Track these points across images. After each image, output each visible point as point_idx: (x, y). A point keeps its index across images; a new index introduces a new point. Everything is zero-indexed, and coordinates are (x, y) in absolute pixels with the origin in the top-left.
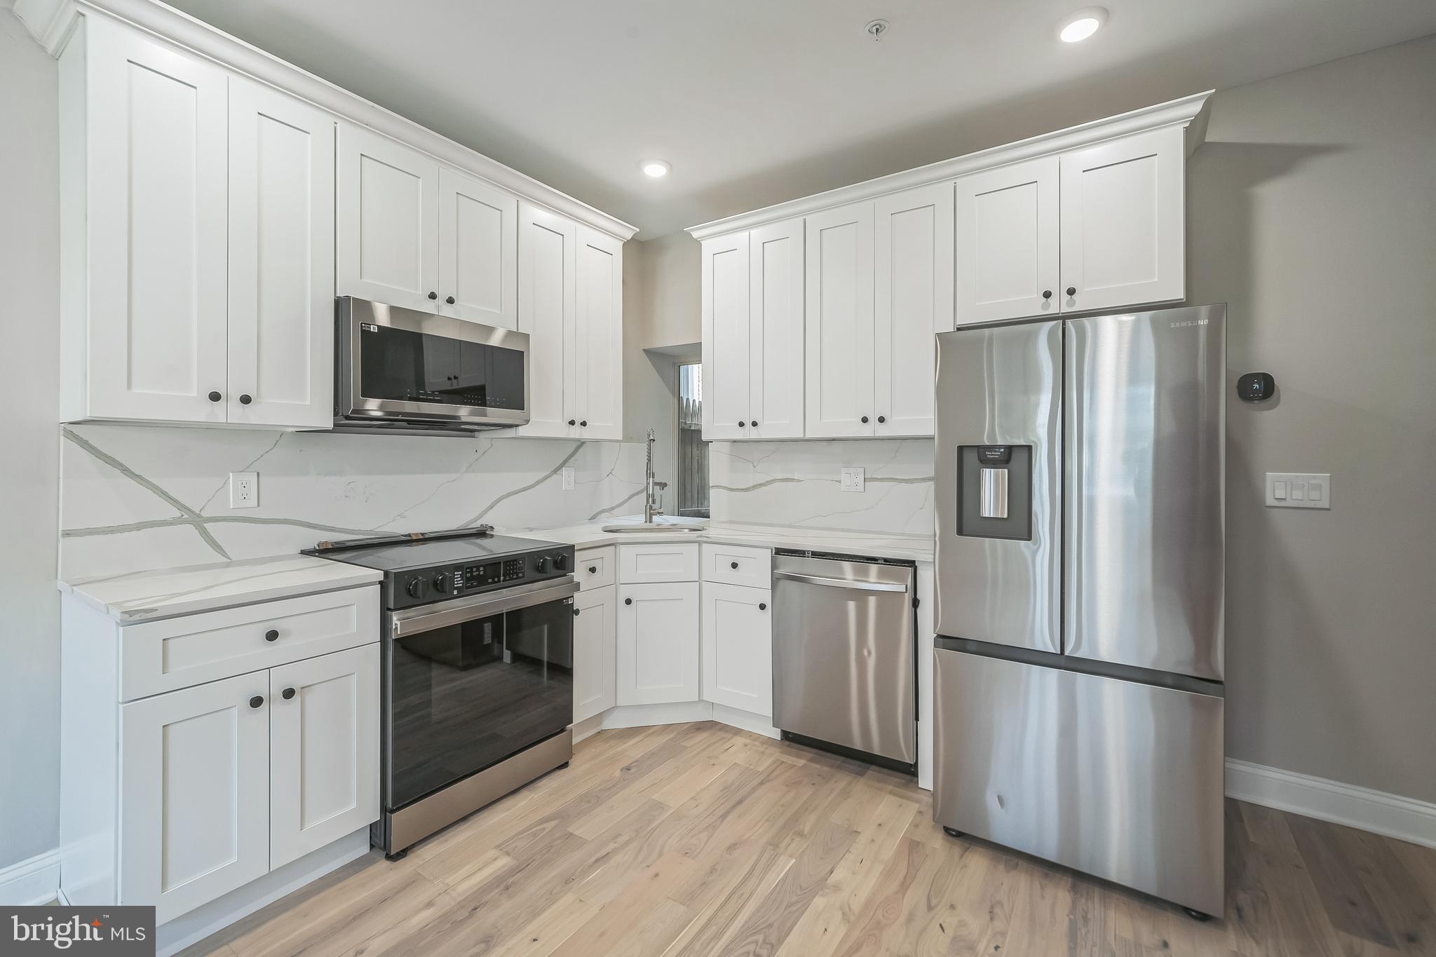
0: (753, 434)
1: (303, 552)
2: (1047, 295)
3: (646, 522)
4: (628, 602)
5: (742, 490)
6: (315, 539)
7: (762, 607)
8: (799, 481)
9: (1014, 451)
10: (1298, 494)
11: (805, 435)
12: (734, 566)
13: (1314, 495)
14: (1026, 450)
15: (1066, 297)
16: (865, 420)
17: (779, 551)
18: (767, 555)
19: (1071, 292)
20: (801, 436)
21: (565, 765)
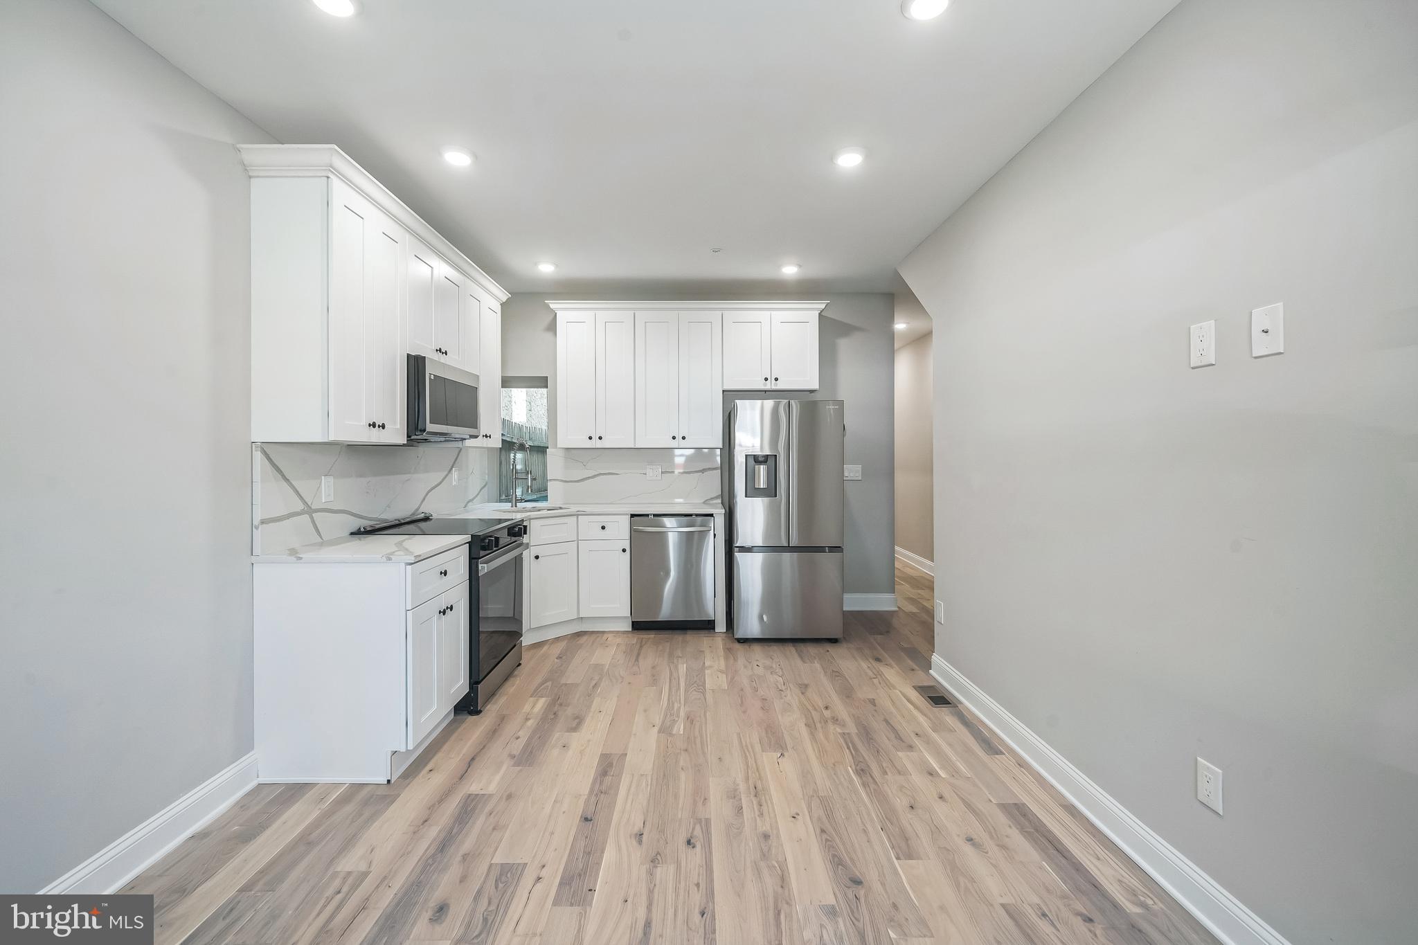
0: (599, 444)
1: (352, 534)
2: (766, 379)
3: (512, 506)
4: (537, 557)
5: (575, 481)
6: (357, 524)
7: (624, 550)
8: (617, 474)
9: (769, 457)
10: (852, 475)
11: (635, 443)
12: (603, 528)
13: (857, 475)
14: (774, 457)
15: (773, 381)
16: (674, 438)
17: (633, 516)
18: (626, 520)
19: (776, 379)
20: (633, 446)
21: (520, 664)
